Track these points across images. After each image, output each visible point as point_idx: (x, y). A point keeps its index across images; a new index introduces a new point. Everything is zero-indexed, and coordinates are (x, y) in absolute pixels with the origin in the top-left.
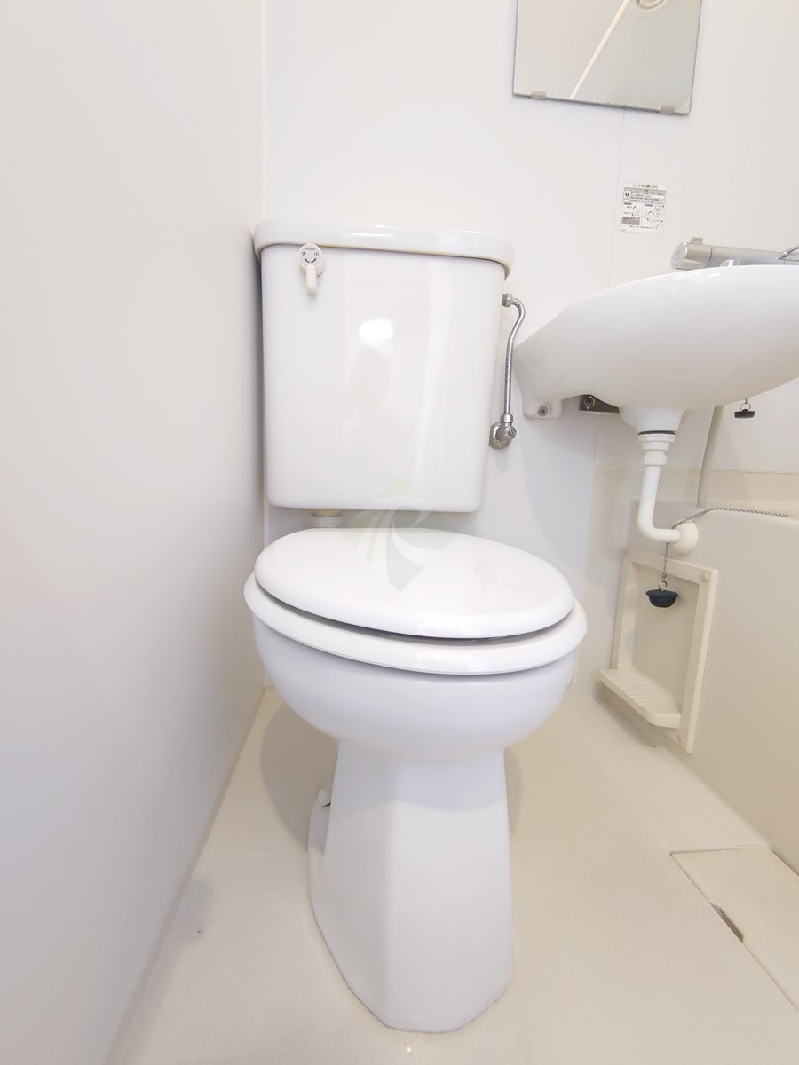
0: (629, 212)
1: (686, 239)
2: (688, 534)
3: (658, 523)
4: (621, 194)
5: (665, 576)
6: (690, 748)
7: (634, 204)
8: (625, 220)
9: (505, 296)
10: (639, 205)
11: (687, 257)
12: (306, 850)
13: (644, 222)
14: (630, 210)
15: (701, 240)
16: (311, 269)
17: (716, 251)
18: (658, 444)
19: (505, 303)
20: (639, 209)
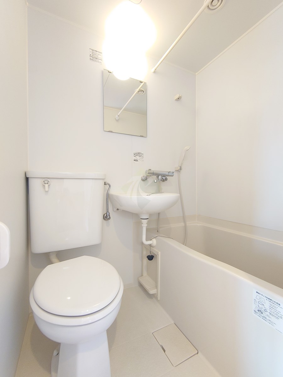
0: (135, 158)
1: (148, 169)
2: (154, 242)
3: (147, 240)
4: (133, 154)
5: (150, 252)
6: (159, 299)
7: (136, 157)
8: (134, 160)
9: (105, 182)
10: (138, 157)
11: (148, 173)
12: (51, 373)
13: (139, 161)
14: (136, 158)
15: (151, 170)
16: (46, 185)
17: (154, 172)
18: (145, 222)
19: (105, 184)
20: (138, 158)
